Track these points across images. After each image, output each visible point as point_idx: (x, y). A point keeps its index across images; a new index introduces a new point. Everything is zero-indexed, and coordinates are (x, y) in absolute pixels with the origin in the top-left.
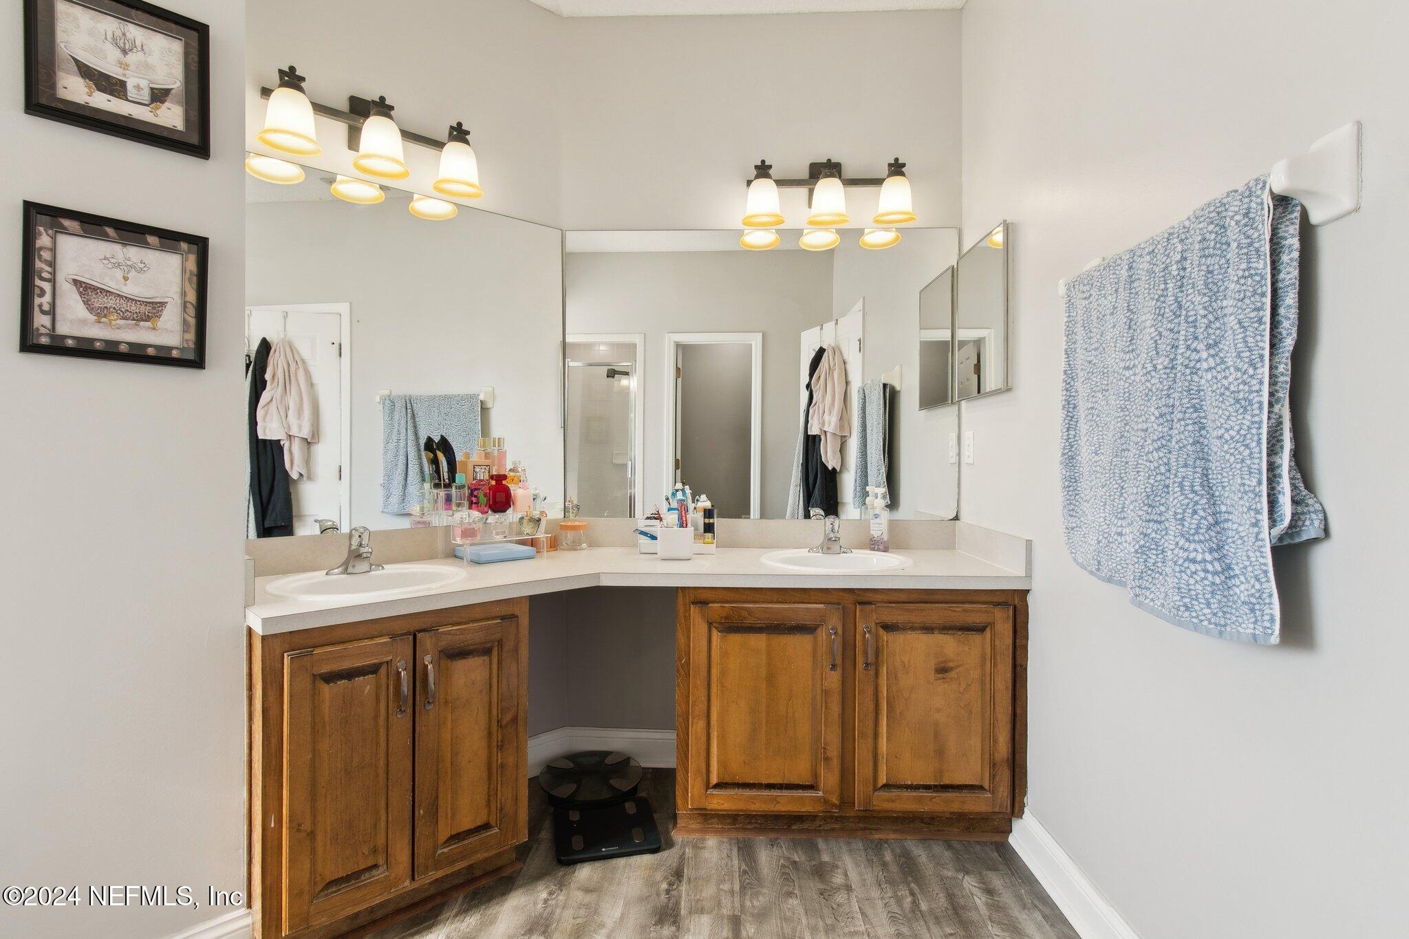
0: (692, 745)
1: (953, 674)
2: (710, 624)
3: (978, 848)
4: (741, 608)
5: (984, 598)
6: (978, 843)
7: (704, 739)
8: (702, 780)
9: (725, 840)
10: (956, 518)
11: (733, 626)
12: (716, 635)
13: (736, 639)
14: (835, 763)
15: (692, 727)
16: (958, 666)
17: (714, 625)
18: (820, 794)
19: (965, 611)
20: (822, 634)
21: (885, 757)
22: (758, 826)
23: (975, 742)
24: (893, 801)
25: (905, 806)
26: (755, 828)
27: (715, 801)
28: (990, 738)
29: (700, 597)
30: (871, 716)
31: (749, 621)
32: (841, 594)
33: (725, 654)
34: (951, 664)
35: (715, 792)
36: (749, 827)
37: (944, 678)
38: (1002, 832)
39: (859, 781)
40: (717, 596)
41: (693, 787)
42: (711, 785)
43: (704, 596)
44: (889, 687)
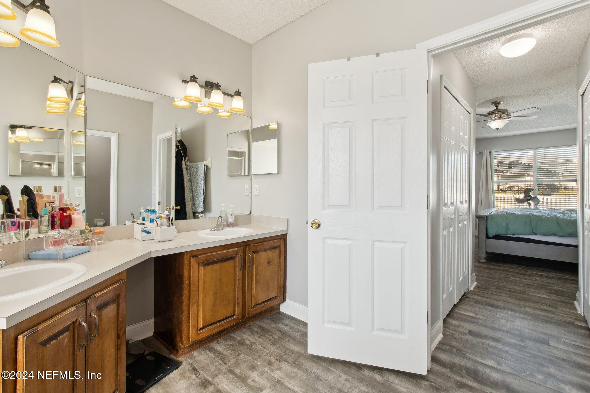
0: (191, 316)
1: (271, 263)
2: (199, 264)
3: (275, 316)
4: (211, 255)
5: (278, 238)
6: (274, 314)
7: (197, 312)
8: (196, 329)
9: (200, 350)
10: (250, 214)
11: (207, 263)
12: (201, 268)
13: (209, 267)
14: (241, 304)
15: (192, 308)
16: (273, 260)
17: (200, 264)
18: (236, 317)
19: (274, 242)
20: (237, 259)
21: (254, 296)
22: (210, 339)
23: (276, 283)
24: (256, 310)
25: (259, 310)
26: (210, 340)
27: (201, 335)
28: (279, 280)
29: (194, 254)
30: (251, 283)
31: (214, 259)
32: (241, 243)
33: (205, 275)
34: (271, 260)
35: (201, 332)
36: (207, 341)
37: (269, 265)
38: (278, 309)
39: (247, 307)
40: (200, 252)
41: (192, 333)
42: (199, 330)
43: (195, 253)
44: (255, 272)
